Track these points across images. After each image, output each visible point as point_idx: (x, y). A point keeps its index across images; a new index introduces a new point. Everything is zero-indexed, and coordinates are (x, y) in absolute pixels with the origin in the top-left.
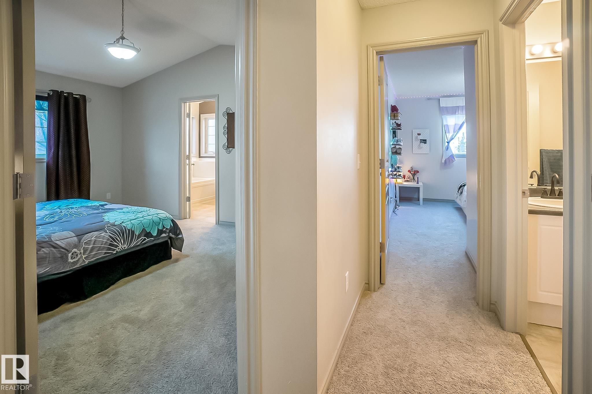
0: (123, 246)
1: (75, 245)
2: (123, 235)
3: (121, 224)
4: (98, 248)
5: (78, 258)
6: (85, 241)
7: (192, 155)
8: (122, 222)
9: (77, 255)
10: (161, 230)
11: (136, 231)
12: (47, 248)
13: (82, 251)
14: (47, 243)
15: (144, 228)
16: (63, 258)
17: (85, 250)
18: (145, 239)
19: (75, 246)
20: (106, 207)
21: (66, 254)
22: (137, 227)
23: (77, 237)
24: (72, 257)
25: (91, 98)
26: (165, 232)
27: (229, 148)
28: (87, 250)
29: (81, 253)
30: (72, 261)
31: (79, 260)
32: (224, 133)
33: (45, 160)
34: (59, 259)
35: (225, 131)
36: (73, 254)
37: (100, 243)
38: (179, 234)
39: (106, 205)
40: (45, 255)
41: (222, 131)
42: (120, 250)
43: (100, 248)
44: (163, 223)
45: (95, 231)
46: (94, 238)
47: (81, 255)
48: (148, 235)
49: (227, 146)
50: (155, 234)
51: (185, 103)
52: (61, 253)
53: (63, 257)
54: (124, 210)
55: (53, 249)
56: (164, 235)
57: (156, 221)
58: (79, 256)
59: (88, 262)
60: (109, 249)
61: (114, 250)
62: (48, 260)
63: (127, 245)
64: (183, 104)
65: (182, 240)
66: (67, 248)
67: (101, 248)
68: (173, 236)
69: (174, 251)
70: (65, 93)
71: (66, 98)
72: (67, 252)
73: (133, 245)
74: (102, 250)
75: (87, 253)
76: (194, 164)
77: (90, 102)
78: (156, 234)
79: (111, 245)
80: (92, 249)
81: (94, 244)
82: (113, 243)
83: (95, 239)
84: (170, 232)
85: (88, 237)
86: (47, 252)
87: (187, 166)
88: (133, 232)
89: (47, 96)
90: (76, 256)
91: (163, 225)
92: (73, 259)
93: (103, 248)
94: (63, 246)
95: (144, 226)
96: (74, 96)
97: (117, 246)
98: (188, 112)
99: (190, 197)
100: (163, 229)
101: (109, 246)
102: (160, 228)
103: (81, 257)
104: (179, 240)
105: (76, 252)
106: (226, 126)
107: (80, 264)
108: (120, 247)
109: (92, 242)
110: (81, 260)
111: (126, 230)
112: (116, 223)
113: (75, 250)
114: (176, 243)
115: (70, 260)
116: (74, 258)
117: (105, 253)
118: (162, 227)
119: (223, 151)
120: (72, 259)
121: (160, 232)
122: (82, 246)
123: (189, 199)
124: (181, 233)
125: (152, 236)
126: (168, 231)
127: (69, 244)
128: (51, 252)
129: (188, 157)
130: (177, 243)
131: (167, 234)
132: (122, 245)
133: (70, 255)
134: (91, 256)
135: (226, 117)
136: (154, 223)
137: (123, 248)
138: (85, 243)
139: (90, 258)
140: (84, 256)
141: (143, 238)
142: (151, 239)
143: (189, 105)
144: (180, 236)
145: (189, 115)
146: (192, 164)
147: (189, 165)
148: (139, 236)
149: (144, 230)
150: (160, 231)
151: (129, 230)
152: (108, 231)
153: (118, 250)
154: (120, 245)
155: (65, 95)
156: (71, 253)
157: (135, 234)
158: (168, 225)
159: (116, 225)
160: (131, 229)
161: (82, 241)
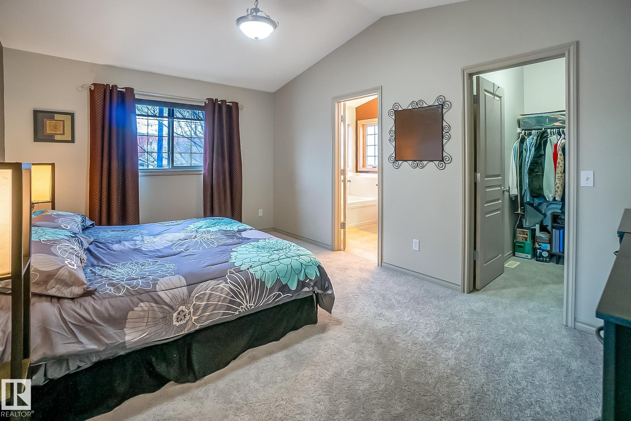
0: (249, 305)
1: (183, 300)
2: (249, 288)
3: (248, 269)
4: (214, 306)
5: (186, 319)
6: (196, 296)
7: (347, 169)
8: (250, 267)
9: (185, 316)
10: (302, 281)
11: (267, 283)
12: (146, 303)
13: (192, 310)
14: (149, 294)
15: (278, 278)
16: (167, 319)
17: (196, 308)
18: (280, 295)
19: (184, 302)
20: (244, 234)
21: (170, 313)
22: (269, 276)
23: (188, 287)
24: (177, 319)
25: (243, 106)
26: (308, 285)
27: (397, 161)
28: (198, 309)
29: (191, 312)
30: (178, 324)
31: (188, 322)
32: (390, 140)
33: (202, 172)
34: (161, 320)
35: (392, 136)
36: (179, 314)
37: (217, 300)
38: (327, 289)
39: (245, 230)
40: (142, 313)
41: (387, 136)
42: (244, 310)
43: (215, 307)
44: (306, 271)
45: (212, 278)
46: (208, 291)
47: (190, 315)
48: (284, 288)
49: (395, 158)
50: (293, 287)
51: (339, 102)
52: (163, 311)
53: (166, 317)
54: (261, 243)
55: (154, 305)
56: (306, 289)
57: (296, 268)
58: (188, 317)
59: (200, 326)
60: (229, 308)
61: (236, 310)
62: (146, 321)
63: (254, 304)
64: (336, 105)
65: (332, 298)
66: (172, 304)
67: (218, 307)
68: (320, 292)
69: (320, 311)
70: (220, 101)
71: (220, 106)
72: (171, 310)
73: (262, 303)
74: (220, 309)
75: (198, 314)
76: (350, 181)
77: (243, 109)
78: (295, 289)
79: (231, 302)
80: (206, 307)
81: (208, 300)
82: (236, 299)
83: (210, 292)
84: (315, 284)
85: (201, 289)
86: (146, 308)
87: (342, 183)
88: (263, 283)
89: (204, 105)
90: (183, 318)
91: (306, 275)
92: (179, 322)
93: (221, 308)
94: (167, 300)
95: (278, 276)
96: (227, 104)
97: (239, 305)
98: (342, 114)
99: (345, 223)
100: (305, 280)
101: (228, 304)
102: (302, 279)
103: (190, 319)
104: (327, 298)
105: (183, 311)
106: (394, 129)
107: (188, 328)
108: (244, 306)
109: (206, 297)
110: (190, 322)
111: (253, 281)
112: (243, 268)
113: (182, 308)
114: (323, 299)
115: (175, 323)
116: (181, 320)
117: (224, 314)
118: (303, 277)
119: (388, 165)
120: (177, 322)
121: (302, 285)
122: (193, 302)
123: (343, 226)
124: (330, 287)
125: (289, 291)
126: (312, 284)
127: (174, 297)
128: (150, 309)
129: (344, 172)
130: (325, 301)
131: (311, 289)
132: (247, 302)
133: (175, 315)
134: (204, 318)
135: (394, 117)
136: (294, 271)
137: (249, 308)
138: (197, 297)
139: (202, 321)
140: (194, 318)
141: (277, 293)
142: (287, 295)
143: (345, 105)
144: (329, 292)
145: (343, 119)
146: (348, 181)
147: (344, 181)
148: (272, 290)
149: (278, 280)
150: (301, 283)
151: (258, 280)
152: (229, 280)
153: (241, 310)
154: (245, 302)
155: (219, 103)
156: (177, 313)
157: (267, 287)
158: (313, 274)
159: (242, 271)
160: (261, 278)
161: (192, 295)
